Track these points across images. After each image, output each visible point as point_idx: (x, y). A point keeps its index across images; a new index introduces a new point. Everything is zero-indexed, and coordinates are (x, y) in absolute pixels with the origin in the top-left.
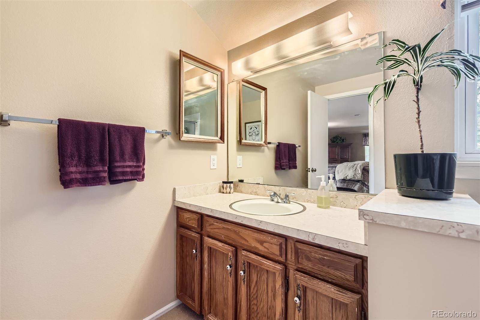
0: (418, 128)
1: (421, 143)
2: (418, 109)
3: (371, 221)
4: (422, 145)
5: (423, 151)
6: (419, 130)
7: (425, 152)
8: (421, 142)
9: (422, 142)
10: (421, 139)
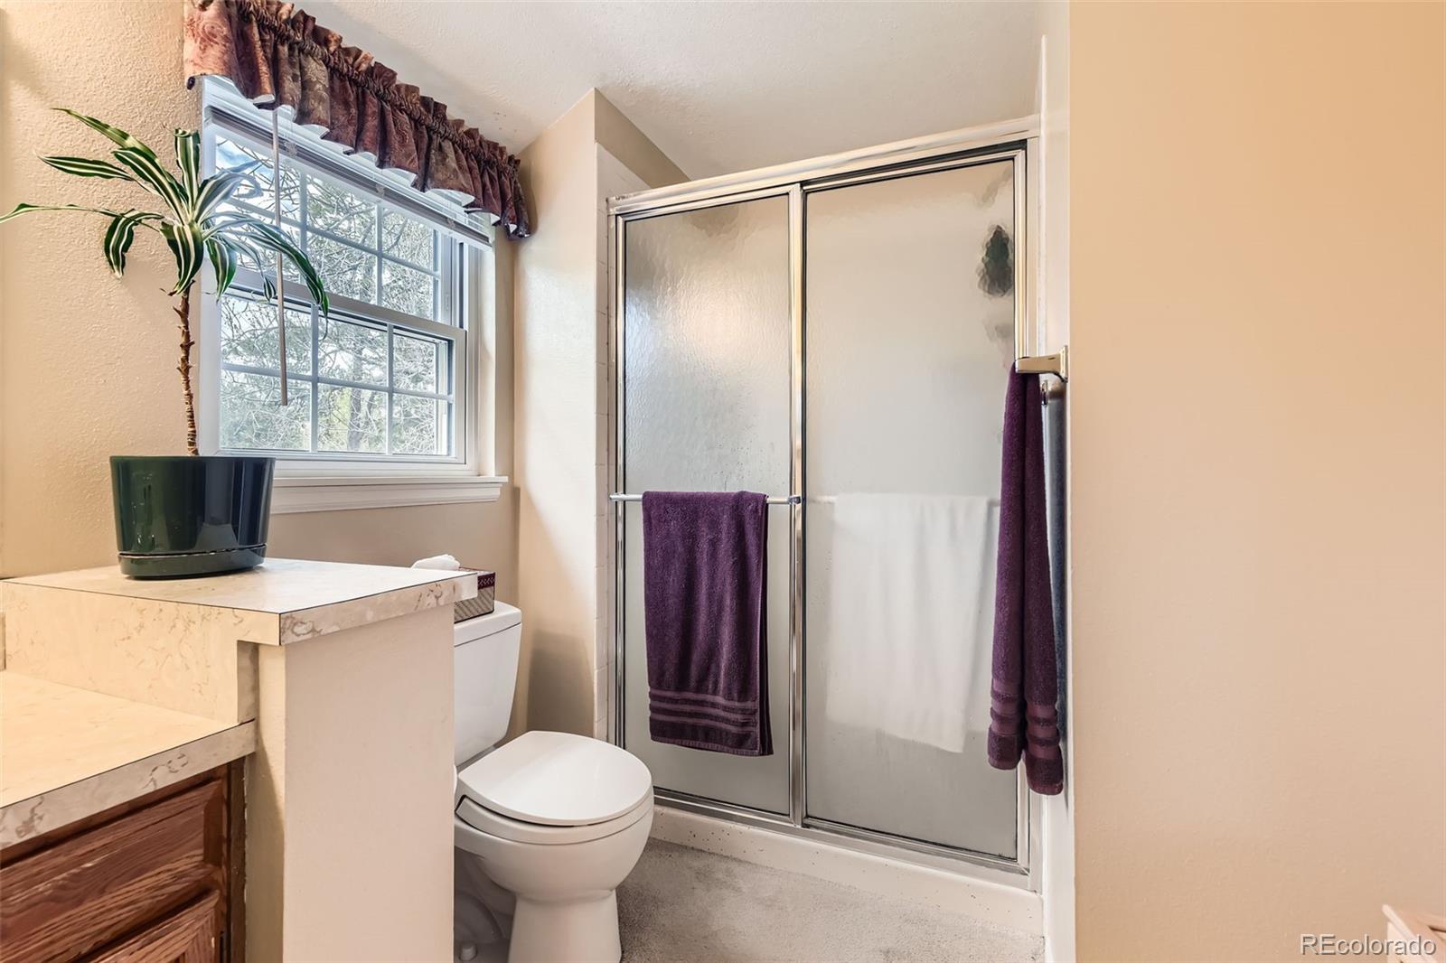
0: (184, 386)
1: (192, 429)
2: (187, 335)
3: (309, 636)
4: (193, 435)
5: (196, 452)
6: (186, 392)
7: (201, 454)
8: (191, 427)
9: (193, 426)
10: (192, 417)
